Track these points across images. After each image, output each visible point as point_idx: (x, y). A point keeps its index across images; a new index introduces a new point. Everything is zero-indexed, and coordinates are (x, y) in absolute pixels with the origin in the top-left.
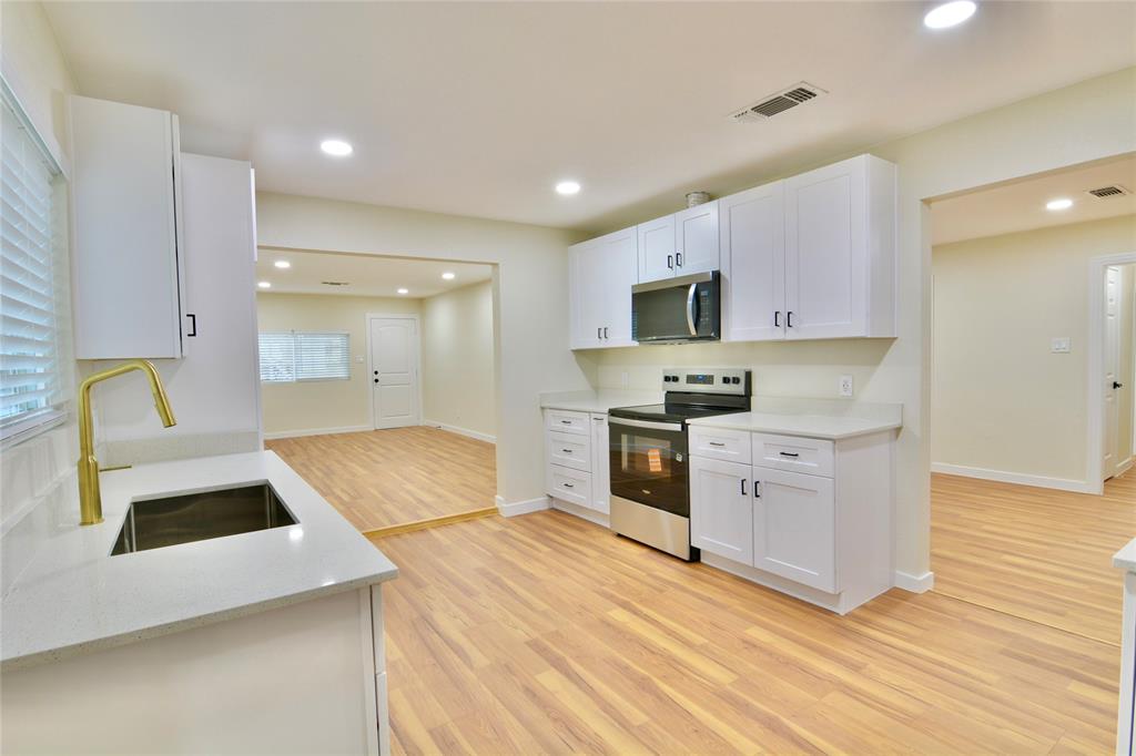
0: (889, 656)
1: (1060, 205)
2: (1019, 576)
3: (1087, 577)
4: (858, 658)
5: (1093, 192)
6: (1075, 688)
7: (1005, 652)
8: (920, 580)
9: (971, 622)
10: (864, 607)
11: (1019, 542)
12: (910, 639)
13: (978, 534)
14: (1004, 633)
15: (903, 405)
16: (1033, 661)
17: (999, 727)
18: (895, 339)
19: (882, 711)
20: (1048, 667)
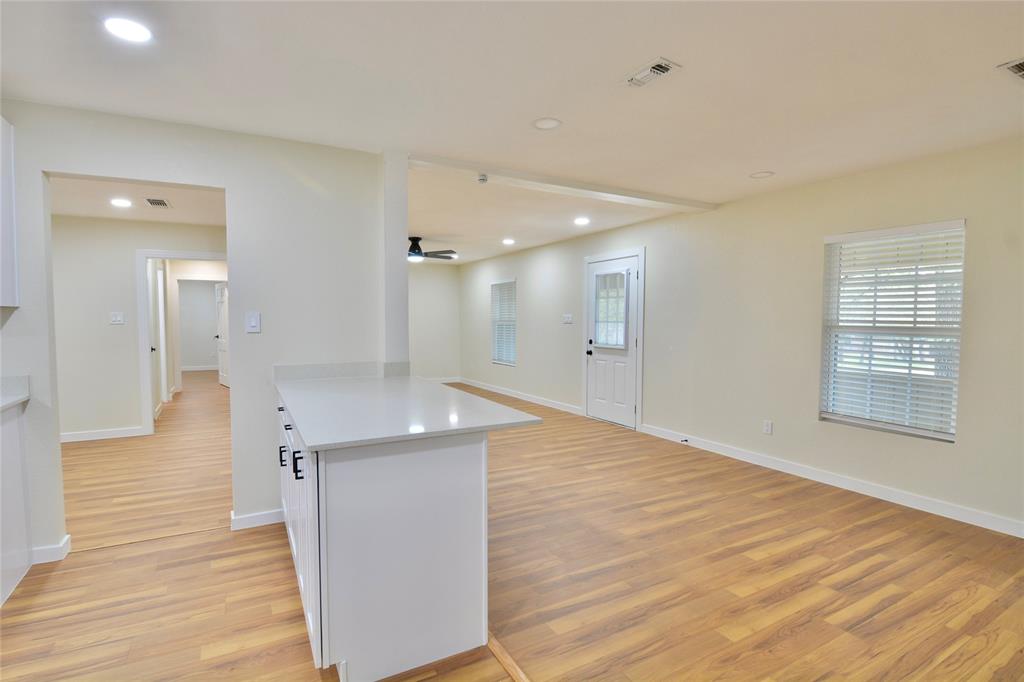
0: (71, 624)
1: (121, 203)
2: (134, 510)
3: (177, 493)
4: (39, 645)
5: (149, 200)
6: (216, 565)
7: (160, 568)
8: (60, 546)
9: (120, 560)
10: (12, 598)
11: (121, 485)
12: (80, 600)
13: (81, 490)
14: (148, 555)
15: (29, 377)
16: (181, 564)
17: (188, 618)
18: (17, 308)
19: (95, 670)
20: (193, 562)
